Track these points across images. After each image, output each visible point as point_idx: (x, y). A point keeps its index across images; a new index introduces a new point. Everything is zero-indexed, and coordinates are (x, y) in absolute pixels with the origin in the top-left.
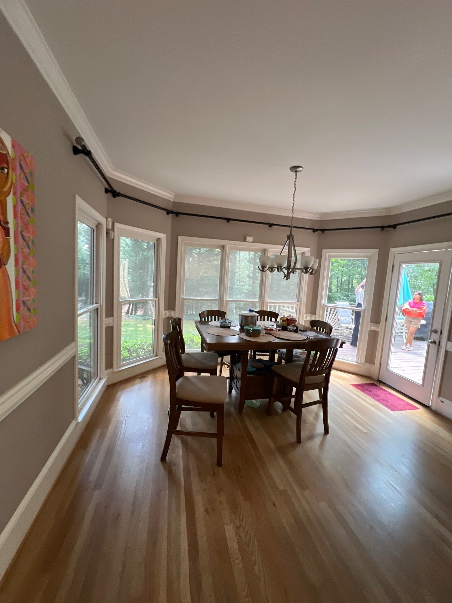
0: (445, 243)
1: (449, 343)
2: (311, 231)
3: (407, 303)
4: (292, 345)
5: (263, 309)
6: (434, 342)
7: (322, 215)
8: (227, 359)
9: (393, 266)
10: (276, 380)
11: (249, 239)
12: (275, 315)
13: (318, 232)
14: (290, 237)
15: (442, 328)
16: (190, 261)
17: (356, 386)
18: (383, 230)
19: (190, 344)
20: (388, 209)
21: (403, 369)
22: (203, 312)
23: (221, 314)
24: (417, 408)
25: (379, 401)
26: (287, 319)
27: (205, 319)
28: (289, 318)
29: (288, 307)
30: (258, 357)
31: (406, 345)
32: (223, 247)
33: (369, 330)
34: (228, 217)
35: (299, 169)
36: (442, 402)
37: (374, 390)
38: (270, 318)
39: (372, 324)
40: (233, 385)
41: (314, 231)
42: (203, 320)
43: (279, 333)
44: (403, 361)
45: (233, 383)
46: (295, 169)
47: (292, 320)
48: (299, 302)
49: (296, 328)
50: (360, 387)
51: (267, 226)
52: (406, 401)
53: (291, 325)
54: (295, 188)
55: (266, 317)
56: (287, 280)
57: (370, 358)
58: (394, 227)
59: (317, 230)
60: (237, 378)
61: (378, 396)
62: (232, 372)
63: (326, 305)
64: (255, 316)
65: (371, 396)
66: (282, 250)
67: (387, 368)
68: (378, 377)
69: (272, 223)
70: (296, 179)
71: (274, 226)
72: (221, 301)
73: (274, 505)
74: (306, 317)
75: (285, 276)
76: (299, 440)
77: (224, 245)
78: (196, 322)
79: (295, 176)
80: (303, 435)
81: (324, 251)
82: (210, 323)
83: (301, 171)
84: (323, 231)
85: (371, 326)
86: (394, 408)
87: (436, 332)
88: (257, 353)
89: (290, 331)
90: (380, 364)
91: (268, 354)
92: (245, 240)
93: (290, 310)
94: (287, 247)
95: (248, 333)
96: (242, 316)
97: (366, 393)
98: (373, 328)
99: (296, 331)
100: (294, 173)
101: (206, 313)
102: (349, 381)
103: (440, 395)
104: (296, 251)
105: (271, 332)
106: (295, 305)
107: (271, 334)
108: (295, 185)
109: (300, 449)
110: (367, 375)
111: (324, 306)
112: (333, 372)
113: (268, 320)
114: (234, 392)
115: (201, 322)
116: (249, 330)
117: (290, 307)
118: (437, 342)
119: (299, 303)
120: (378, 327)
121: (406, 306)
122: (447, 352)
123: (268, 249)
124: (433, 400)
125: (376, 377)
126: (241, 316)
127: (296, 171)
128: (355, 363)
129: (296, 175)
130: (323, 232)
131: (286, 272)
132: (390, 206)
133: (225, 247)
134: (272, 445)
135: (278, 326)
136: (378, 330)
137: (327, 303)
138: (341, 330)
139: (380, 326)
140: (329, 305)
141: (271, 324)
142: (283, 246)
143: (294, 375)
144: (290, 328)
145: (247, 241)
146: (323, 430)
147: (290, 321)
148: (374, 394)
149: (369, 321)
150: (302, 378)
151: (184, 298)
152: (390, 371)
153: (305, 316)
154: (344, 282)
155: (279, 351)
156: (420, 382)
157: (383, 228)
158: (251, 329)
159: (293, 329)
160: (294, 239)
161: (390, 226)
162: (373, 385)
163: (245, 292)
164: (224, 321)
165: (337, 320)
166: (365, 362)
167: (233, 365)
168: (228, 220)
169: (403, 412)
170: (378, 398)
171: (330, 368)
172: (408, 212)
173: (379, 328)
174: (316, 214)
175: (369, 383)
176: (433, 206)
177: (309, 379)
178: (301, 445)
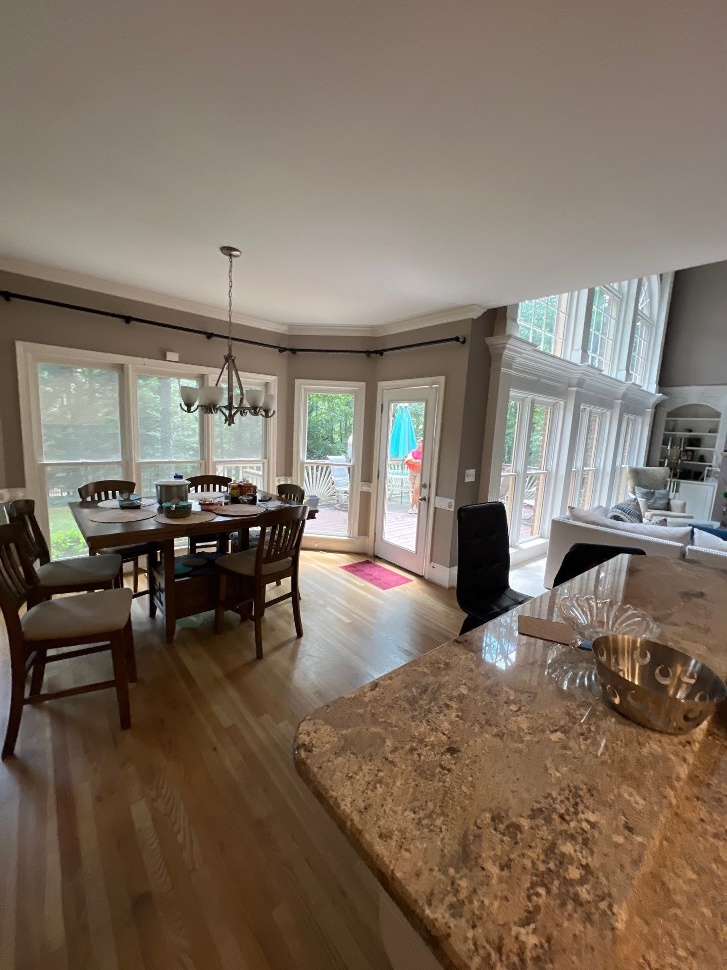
0: (429, 378)
1: (437, 497)
2: (276, 350)
3: (411, 454)
4: (244, 524)
5: (209, 473)
6: (424, 499)
7: (291, 326)
8: (143, 561)
9: (382, 405)
10: (223, 579)
11: (171, 356)
12: (224, 481)
13: (287, 352)
14: (229, 358)
15: (430, 481)
16: (72, 390)
17: (346, 568)
18: (369, 356)
19: (70, 547)
20: (373, 328)
21: (406, 537)
22: (86, 486)
23: (127, 487)
24: (411, 581)
25: (371, 581)
26: (239, 486)
27: (93, 497)
28: (242, 484)
29: (252, 468)
30: (198, 551)
31: (412, 507)
32: (121, 368)
33: (361, 492)
34: (127, 314)
35: (234, 253)
36: (434, 567)
37: (367, 569)
38: (217, 486)
39: (363, 483)
40: (157, 602)
41: (281, 351)
42: (89, 499)
43: (227, 507)
44: (407, 527)
45: (156, 599)
46: (228, 251)
47: (247, 487)
48: (266, 458)
49: (251, 498)
50: (352, 568)
51: (203, 336)
52: (400, 575)
53: (245, 493)
54: (231, 281)
55: (211, 486)
56: (229, 425)
57: (363, 529)
58: (381, 352)
59: (284, 349)
60: (161, 590)
61: (370, 575)
62: (152, 581)
63: (306, 461)
64: (185, 485)
65: (362, 577)
66: (218, 376)
67: (382, 538)
68: (374, 553)
69: (210, 332)
70: (231, 266)
71: (214, 338)
72: (127, 464)
73: (215, 749)
74: (279, 481)
75: (226, 420)
76: (260, 656)
77: (123, 364)
78: (72, 505)
79: (229, 263)
80: (266, 646)
81: (297, 381)
82: (100, 504)
83: (239, 256)
84: (294, 351)
85: (362, 486)
86: (385, 586)
87: (425, 486)
88: (197, 545)
89: (244, 503)
90: (375, 534)
91: (215, 543)
92: (164, 358)
93: (255, 471)
94: (226, 372)
95: (169, 513)
96: (161, 486)
97: (356, 575)
98: (365, 489)
99: (253, 502)
100: (228, 257)
101: (91, 489)
102: (338, 563)
103: (431, 561)
104: (241, 379)
105: (211, 507)
106: (261, 465)
107: (211, 511)
108: (230, 277)
109: (261, 667)
110: (361, 551)
111: (303, 463)
112: (302, 553)
113: (214, 490)
114: (158, 612)
115: (84, 504)
116: (169, 508)
117: (255, 468)
118: (427, 499)
119: (266, 461)
120: (370, 487)
121: (410, 457)
122: (435, 509)
123: (208, 375)
124: (425, 568)
125: (371, 553)
126: (159, 487)
127: (231, 255)
128: (347, 538)
129: (231, 262)
130: (294, 353)
131: (227, 413)
132: (373, 324)
133: (125, 367)
134: (219, 673)
135: (226, 497)
136: (370, 491)
137: (308, 458)
138: (338, 496)
139: (372, 485)
140: (309, 461)
141: (217, 495)
142: (221, 370)
143: (246, 567)
144: (243, 498)
145: (168, 359)
146: (295, 634)
147: (244, 488)
148: (366, 574)
149: (360, 480)
150: (258, 568)
151: (45, 462)
152: (385, 542)
153: (277, 479)
154: (350, 428)
155: (232, 536)
156: (413, 549)
157: (368, 353)
158: (174, 506)
159: (248, 500)
160: (236, 362)
161: (376, 352)
162: (367, 562)
163: (193, 447)
164: (126, 497)
165: (330, 484)
166: (359, 535)
167: (154, 570)
168: (128, 320)
169: (395, 588)
170: (370, 577)
171: (297, 548)
172: (396, 334)
173: (371, 489)
174: (283, 324)
175: (362, 561)
176: (421, 329)
177: (268, 568)
178: (262, 660)
